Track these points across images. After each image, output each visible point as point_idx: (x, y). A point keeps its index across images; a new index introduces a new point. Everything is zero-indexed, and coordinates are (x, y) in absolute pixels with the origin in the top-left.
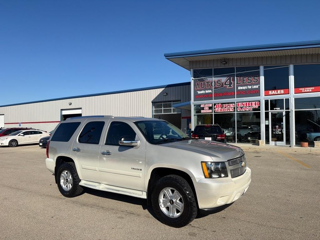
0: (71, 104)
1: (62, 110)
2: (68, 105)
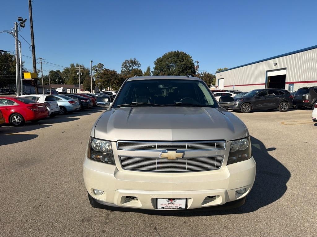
0: (276, 64)
1: (268, 71)
2: (274, 65)
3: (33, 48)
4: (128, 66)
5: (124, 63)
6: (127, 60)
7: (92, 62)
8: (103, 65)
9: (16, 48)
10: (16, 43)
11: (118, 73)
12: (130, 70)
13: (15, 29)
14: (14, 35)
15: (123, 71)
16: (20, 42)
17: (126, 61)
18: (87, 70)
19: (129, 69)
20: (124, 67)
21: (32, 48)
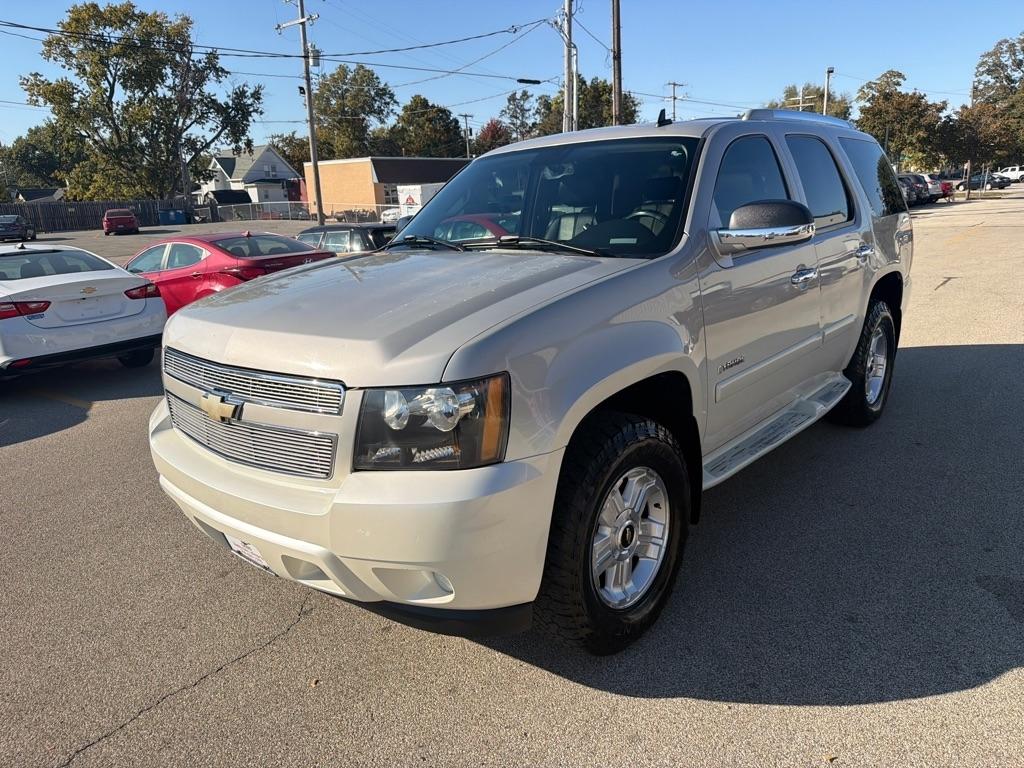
3: (617, 57)
4: (1004, 67)
5: (989, 55)
6: (1006, 41)
7: (830, 72)
8: (900, 75)
9: (566, 65)
10: (566, 52)
11: (930, 103)
12: (1013, 81)
13: (567, 10)
14: (561, 29)
15: (981, 87)
16: (575, 47)
17: (1000, 44)
18: (843, 100)
19: (1008, 78)
20: (989, 72)
21: (614, 58)
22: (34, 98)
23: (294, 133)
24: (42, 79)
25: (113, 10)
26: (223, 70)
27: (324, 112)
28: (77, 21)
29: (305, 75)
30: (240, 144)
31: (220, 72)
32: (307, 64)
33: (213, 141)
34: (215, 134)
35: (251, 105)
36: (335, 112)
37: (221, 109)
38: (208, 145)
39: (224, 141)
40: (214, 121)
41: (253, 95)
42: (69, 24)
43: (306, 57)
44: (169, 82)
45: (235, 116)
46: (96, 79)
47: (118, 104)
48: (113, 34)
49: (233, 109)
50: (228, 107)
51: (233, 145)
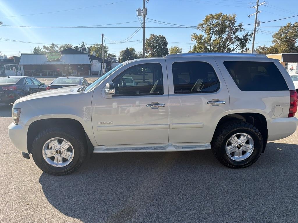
22: (193, 39)
23: (265, 46)
24: (196, 34)
25: (216, 15)
26: (243, 29)
27: (279, 39)
28: (207, 19)
29: (254, 29)
30: (243, 49)
31: (242, 29)
32: (256, 26)
33: (235, 49)
34: (236, 47)
35: (249, 38)
36: (282, 39)
37: (239, 39)
38: (234, 50)
39: (239, 49)
40: (237, 43)
41: (250, 35)
42: (205, 20)
43: (256, 24)
44: (227, 33)
45: (243, 41)
46: (208, 34)
47: (212, 40)
48: (215, 22)
49: (243, 39)
50: (242, 39)
51: (241, 50)
